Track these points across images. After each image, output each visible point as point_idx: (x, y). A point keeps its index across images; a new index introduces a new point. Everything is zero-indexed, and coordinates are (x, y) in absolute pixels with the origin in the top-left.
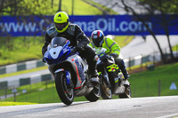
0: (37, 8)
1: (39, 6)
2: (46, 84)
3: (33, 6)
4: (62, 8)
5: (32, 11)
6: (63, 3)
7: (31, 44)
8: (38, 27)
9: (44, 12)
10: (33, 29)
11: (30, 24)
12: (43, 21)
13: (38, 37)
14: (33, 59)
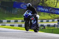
0: (49, 5)
1: (50, 4)
2: (48, 27)
3: (48, 4)
4: (57, 6)
5: (48, 5)
6: (57, 5)
7: (46, 15)
8: (49, 10)
9: (51, 6)
10: (47, 11)
11: (47, 9)
12: (50, 9)
13: (48, 13)
14: (46, 20)
